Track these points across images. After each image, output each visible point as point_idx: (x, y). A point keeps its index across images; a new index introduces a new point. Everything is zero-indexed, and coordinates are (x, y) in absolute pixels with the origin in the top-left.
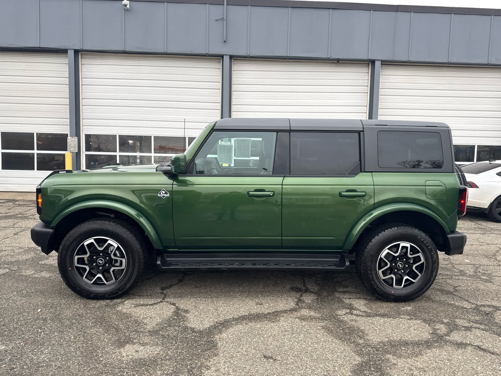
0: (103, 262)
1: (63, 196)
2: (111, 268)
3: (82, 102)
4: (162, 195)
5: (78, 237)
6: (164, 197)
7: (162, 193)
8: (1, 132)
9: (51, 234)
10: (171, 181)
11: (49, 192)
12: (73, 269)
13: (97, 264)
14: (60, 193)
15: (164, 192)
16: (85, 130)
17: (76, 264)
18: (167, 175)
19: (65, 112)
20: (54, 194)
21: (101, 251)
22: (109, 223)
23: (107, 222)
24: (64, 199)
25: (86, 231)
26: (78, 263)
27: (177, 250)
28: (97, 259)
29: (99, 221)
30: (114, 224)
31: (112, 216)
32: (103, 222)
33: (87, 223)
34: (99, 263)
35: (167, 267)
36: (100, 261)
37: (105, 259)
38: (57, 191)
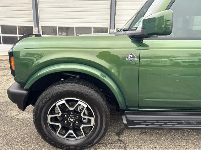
0: (73, 120)
1: (35, 59)
2: (81, 125)
3: (39, 9)
4: (129, 59)
5: (50, 99)
6: (131, 61)
7: (130, 57)
8: (1, 26)
9: (25, 96)
10: (134, 45)
11: (21, 55)
12: (47, 126)
13: (68, 122)
14: (31, 57)
15: (131, 56)
16: (41, 24)
17: (49, 122)
18: (132, 38)
19: (31, 15)
20: (25, 57)
21: (71, 111)
22: (79, 86)
23: (77, 85)
24: (36, 63)
25: (57, 93)
26: (51, 121)
27: (138, 109)
28: (68, 117)
29: (69, 84)
30: (84, 86)
31: (77, 77)
32: (73, 84)
33: (58, 85)
34: (70, 121)
35: (133, 127)
36: (71, 119)
37: (75, 117)
38: (28, 54)
